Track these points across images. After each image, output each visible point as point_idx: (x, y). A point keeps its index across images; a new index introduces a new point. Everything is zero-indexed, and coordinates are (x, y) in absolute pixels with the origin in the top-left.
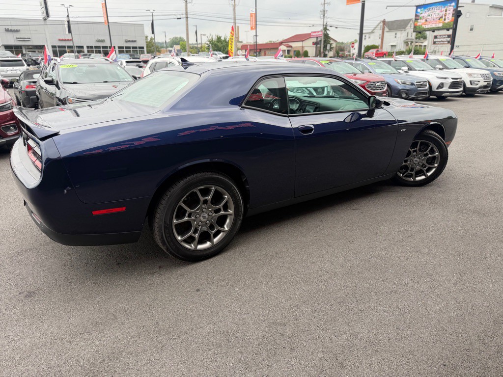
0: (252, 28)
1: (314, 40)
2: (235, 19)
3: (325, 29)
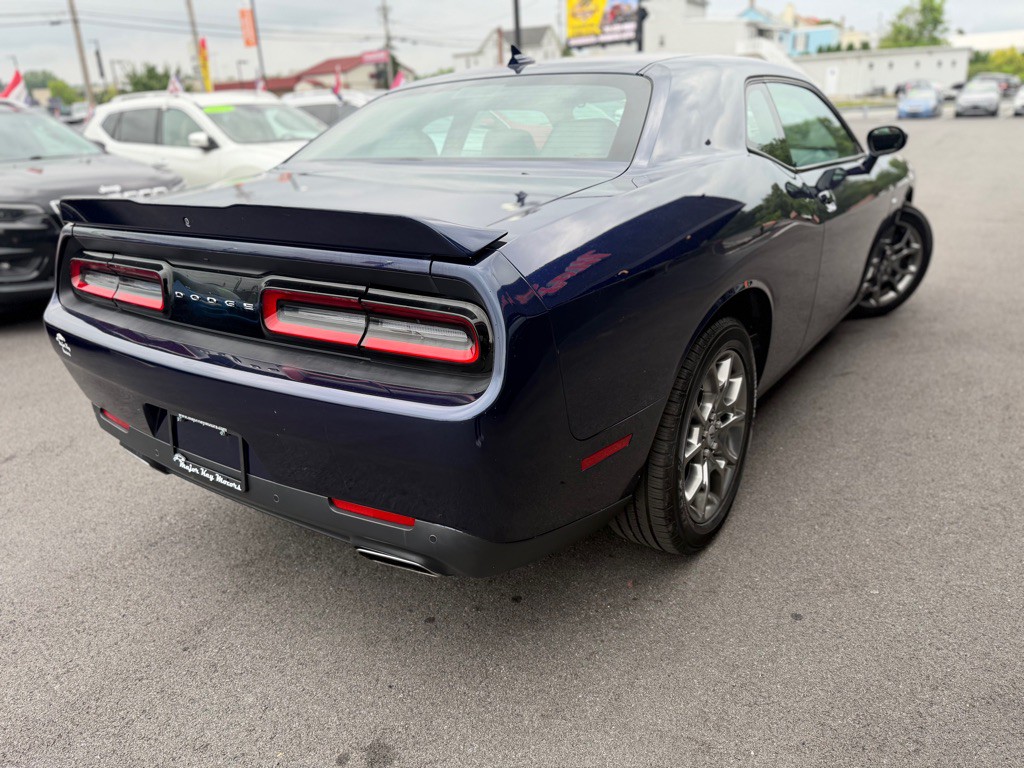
0: (248, 43)
1: (372, 69)
2: (193, 24)
3: (388, 47)
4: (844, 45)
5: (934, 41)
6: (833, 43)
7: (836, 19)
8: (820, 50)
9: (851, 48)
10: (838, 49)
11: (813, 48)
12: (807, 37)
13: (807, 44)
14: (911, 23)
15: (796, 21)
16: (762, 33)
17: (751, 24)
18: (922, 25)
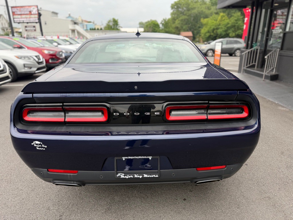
4: (96, 28)
5: (117, 29)
6: (94, 27)
7: (92, 21)
8: (90, 29)
9: (98, 29)
10: (95, 29)
11: (88, 28)
12: (87, 25)
13: (87, 27)
14: (111, 24)
15: (82, 21)
16: (75, 23)
17: (72, 21)
18: (114, 25)
